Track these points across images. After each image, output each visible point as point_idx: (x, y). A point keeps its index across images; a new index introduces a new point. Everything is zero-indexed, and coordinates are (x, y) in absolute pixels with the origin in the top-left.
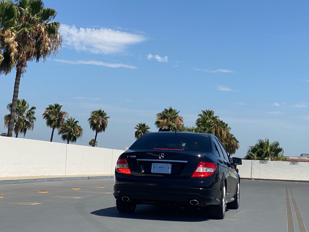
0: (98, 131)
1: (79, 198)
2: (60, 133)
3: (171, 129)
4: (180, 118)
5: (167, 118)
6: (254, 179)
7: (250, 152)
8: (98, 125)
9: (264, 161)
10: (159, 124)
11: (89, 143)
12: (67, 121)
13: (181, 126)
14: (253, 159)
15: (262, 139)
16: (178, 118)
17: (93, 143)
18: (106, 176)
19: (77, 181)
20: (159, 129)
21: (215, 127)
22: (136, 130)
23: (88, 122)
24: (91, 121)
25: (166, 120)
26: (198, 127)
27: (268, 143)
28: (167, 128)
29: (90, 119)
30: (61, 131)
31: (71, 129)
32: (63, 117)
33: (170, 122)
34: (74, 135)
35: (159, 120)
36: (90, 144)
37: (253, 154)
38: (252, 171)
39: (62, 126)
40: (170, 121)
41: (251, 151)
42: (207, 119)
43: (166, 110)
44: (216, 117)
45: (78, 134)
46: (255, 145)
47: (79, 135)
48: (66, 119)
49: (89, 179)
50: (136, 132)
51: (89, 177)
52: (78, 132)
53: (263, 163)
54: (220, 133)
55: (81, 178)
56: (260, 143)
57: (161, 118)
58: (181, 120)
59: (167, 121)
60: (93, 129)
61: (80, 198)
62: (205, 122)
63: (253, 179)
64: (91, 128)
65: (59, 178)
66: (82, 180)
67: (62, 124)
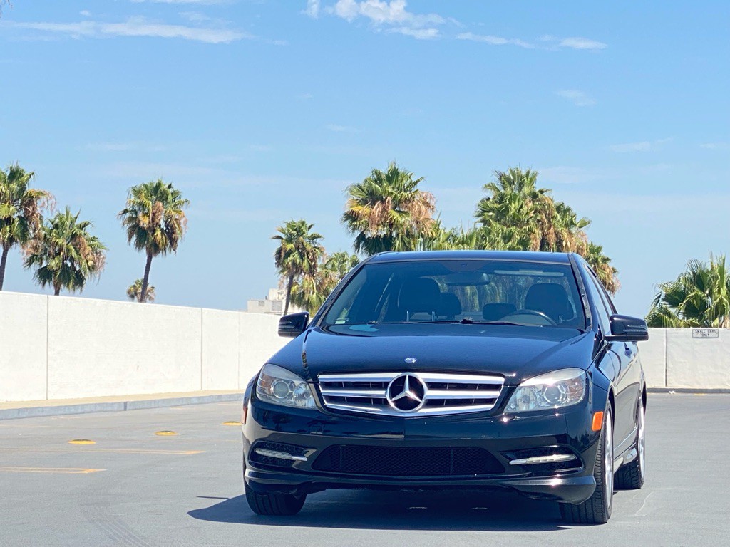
0: (154, 249)
1: (91, 470)
2: (31, 261)
3: (398, 235)
4: (426, 197)
5: (383, 202)
6: (678, 391)
7: (661, 301)
8: (154, 231)
9: (706, 330)
10: (355, 220)
11: (129, 292)
12: (52, 223)
13: (428, 225)
14: (671, 325)
15: (700, 260)
16: (417, 198)
17: (141, 292)
18: (182, 399)
19: (86, 416)
20: (358, 238)
21: (540, 224)
22: (278, 244)
23: (121, 222)
24: (131, 219)
25: (378, 208)
26: (484, 225)
27: (722, 270)
28: (383, 232)
29: (126, 211)
30: (33, 255)
31: (68, 250)
32: (39, 210)
33: (394, 212)
34: (78, 269)
35: (356, 209)
36: (132, 297)
37: (673, 310)
38: (670, 365)
39: (34, 238)
40: (394, 208)
41: (663, 300)
42: (513, 198)
43: (377, 173)
44: (541, 192)
45: (90, 263)
46: (675, 280)
47: (93, 268)
48: (47, 213)
49: (125, 409)
50: (279, 252)
51: (125, 404)
52: (90, 257)
53: (704, 336)
54: (557, 243)
55: (98, 408)
56: (694, 273)
57: (363, 202)
58: (427, 204)
59: (384, 210)
60: (139, 244)
61: (96, 473)
62: (507, 209)
63: (671, 390)
64: (130, 240)
65: (27, 409)
66: (103, 415)
67: (34, 231)
